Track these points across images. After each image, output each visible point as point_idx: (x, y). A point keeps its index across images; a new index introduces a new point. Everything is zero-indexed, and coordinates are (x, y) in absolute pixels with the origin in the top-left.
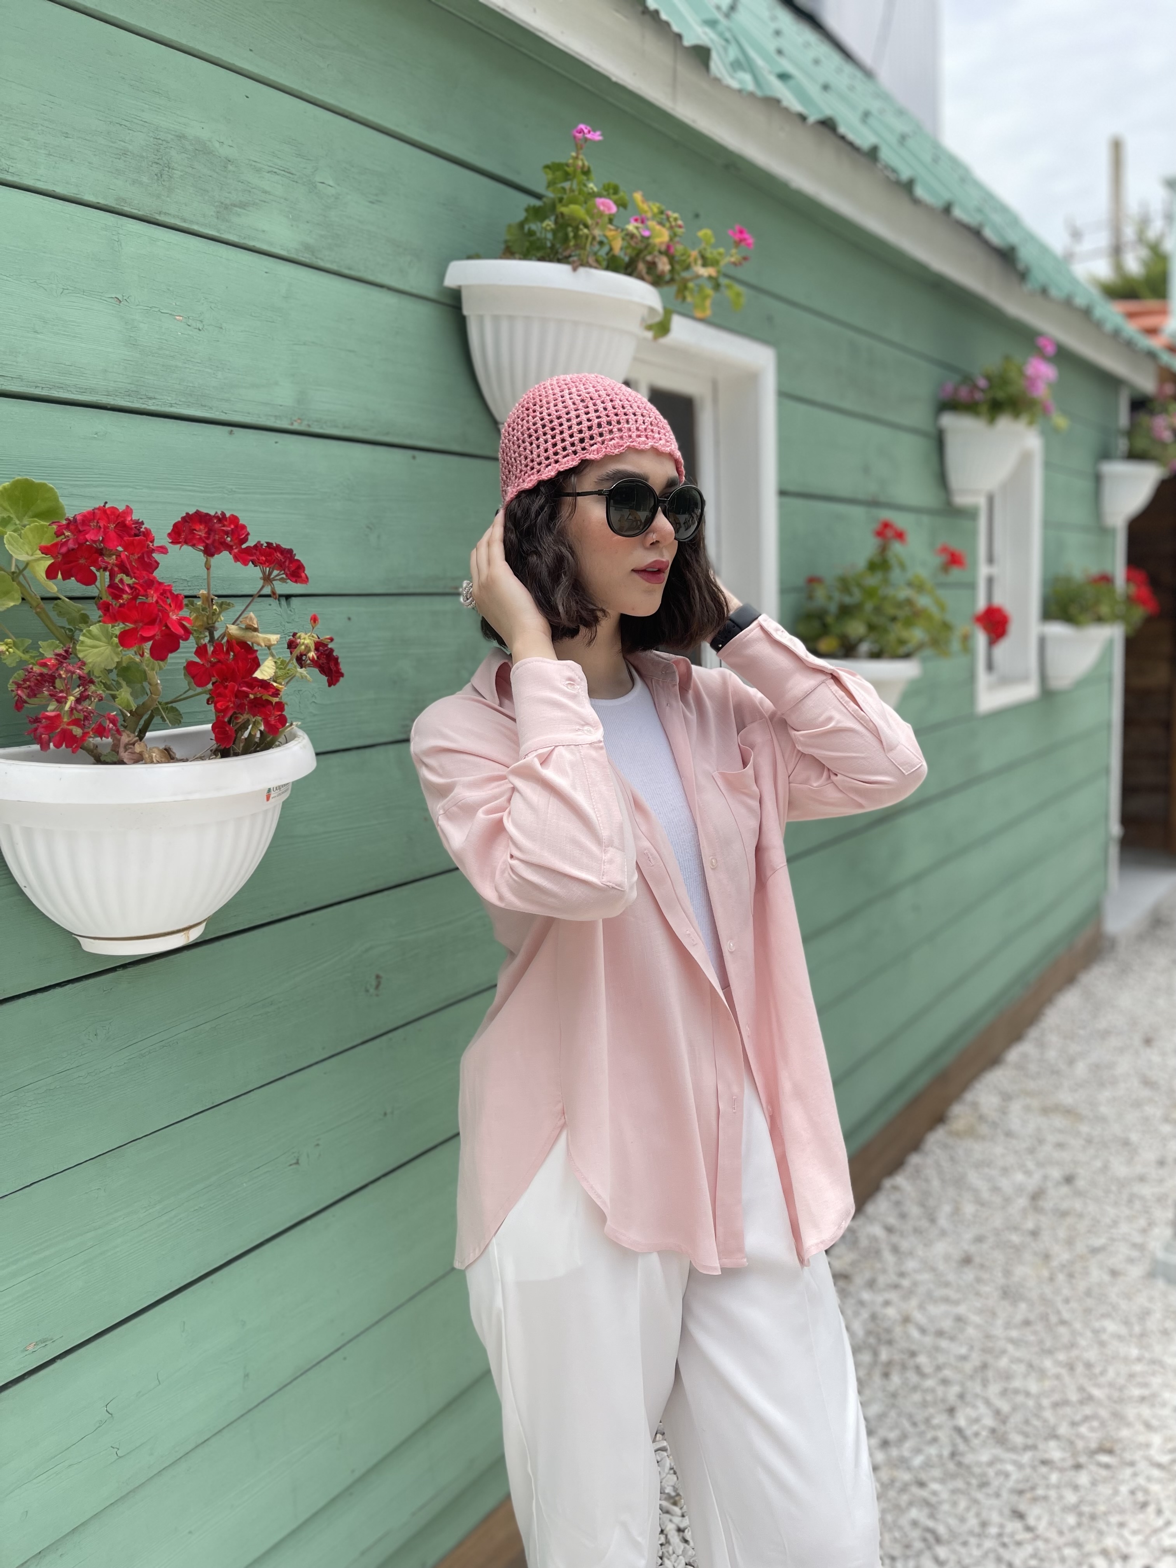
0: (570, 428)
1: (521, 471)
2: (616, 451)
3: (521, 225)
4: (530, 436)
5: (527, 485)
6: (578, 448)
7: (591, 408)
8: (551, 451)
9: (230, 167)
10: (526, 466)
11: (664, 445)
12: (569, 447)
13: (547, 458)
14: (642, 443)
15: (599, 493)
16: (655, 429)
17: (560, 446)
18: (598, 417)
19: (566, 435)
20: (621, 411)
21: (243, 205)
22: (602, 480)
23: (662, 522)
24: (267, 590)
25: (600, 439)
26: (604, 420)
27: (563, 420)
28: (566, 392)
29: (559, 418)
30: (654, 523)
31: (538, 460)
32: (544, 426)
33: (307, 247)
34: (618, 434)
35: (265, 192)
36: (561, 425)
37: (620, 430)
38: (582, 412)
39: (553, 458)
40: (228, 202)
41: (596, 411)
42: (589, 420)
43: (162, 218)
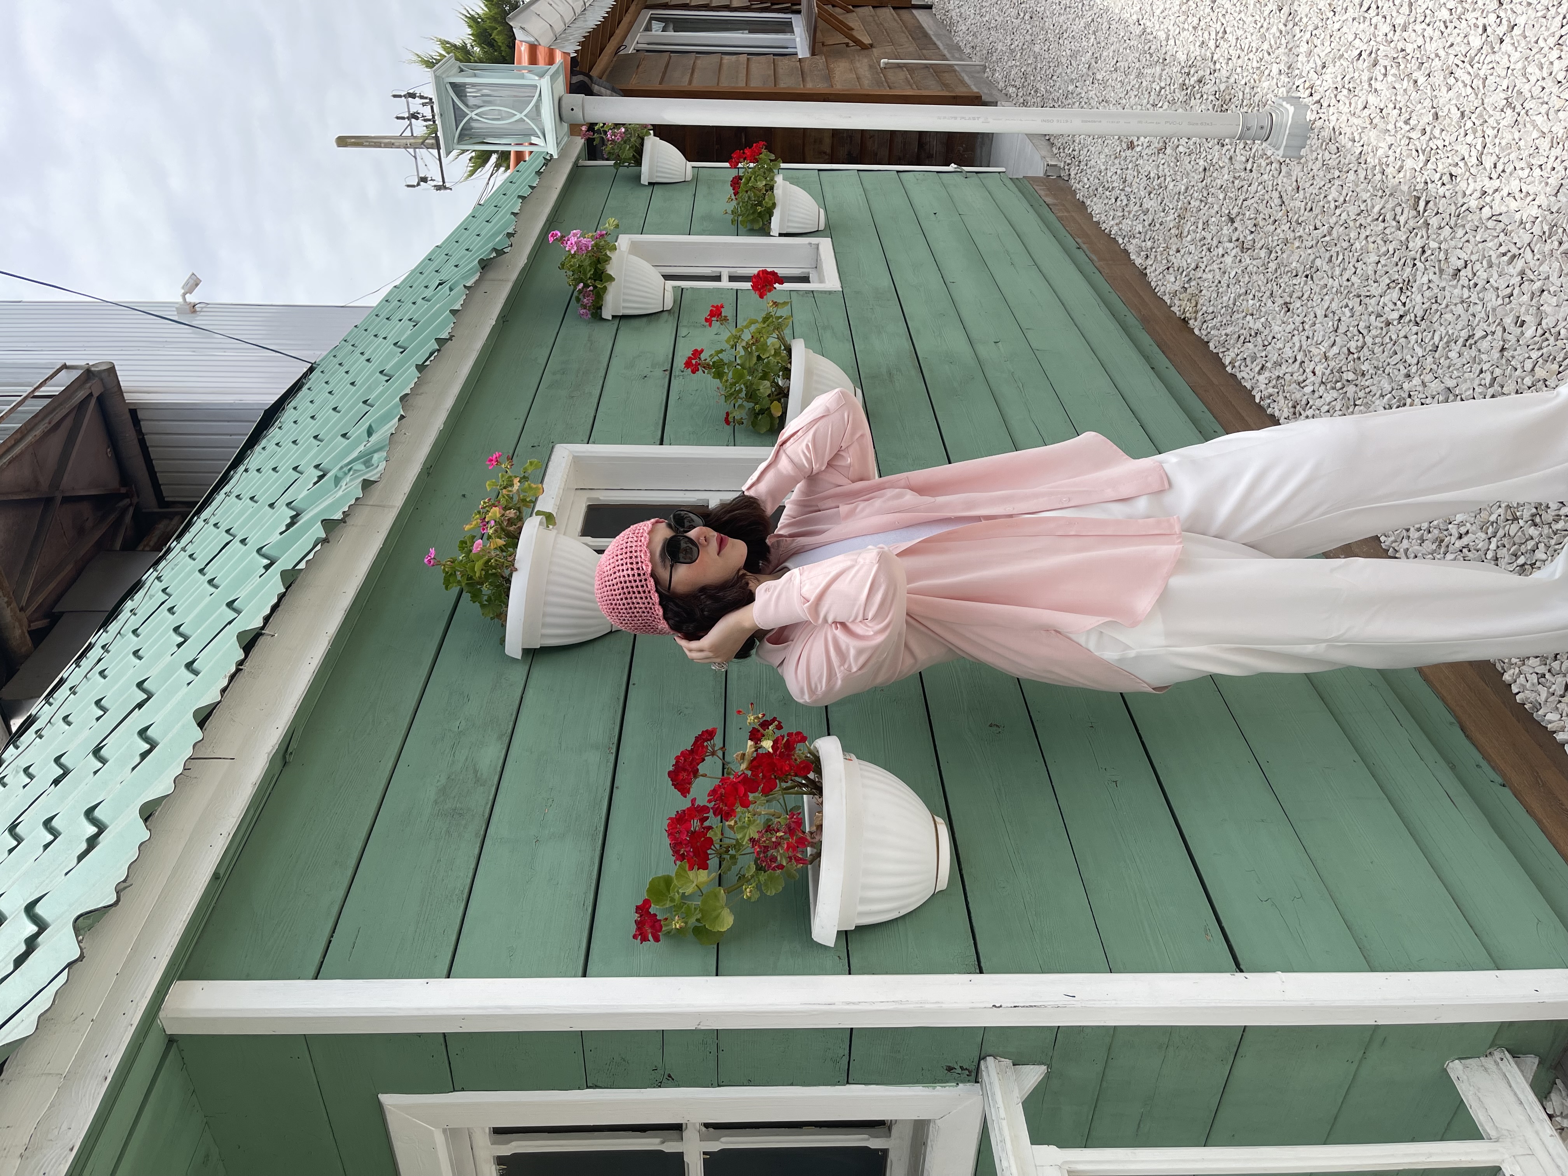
0: (630, 582)
1: (651, 617)
2: (648, 554)
3: (483, 606)
4: (631, 608)
5: (661, 613)
6: (643, 577)
7: (620, 568)
8: (643, 595)
9: (453, 777)
10: (648, 612)
11: (648, 527)
12: (642, 584)
13: (646, 598)
14: (645, 541)
15: (672, 566)
16: (637, 532)
17: (640, 589)
18: (626, 564)
19: (634, 584)
20: (624, 550)
21: (476, 772)
22: (665, 566)
23: (692, 534)
24: (720, 754)
25: (640, 564)
26: (628, 560)
27: (625, 585)
28: (608, 584)
29: (623, 588)
30: (693, 539)
31: (646, 604)
32: (626, 599)
33: (500, 738)
34: (638, 553)
35: (467, 759)
36: (627, 587)
37: (636, 551)
38: (621, 574)
39: (647, 594)
40: (474, 780)
41: (622, 565)
42: (627, 570)
43: (487, 815)
